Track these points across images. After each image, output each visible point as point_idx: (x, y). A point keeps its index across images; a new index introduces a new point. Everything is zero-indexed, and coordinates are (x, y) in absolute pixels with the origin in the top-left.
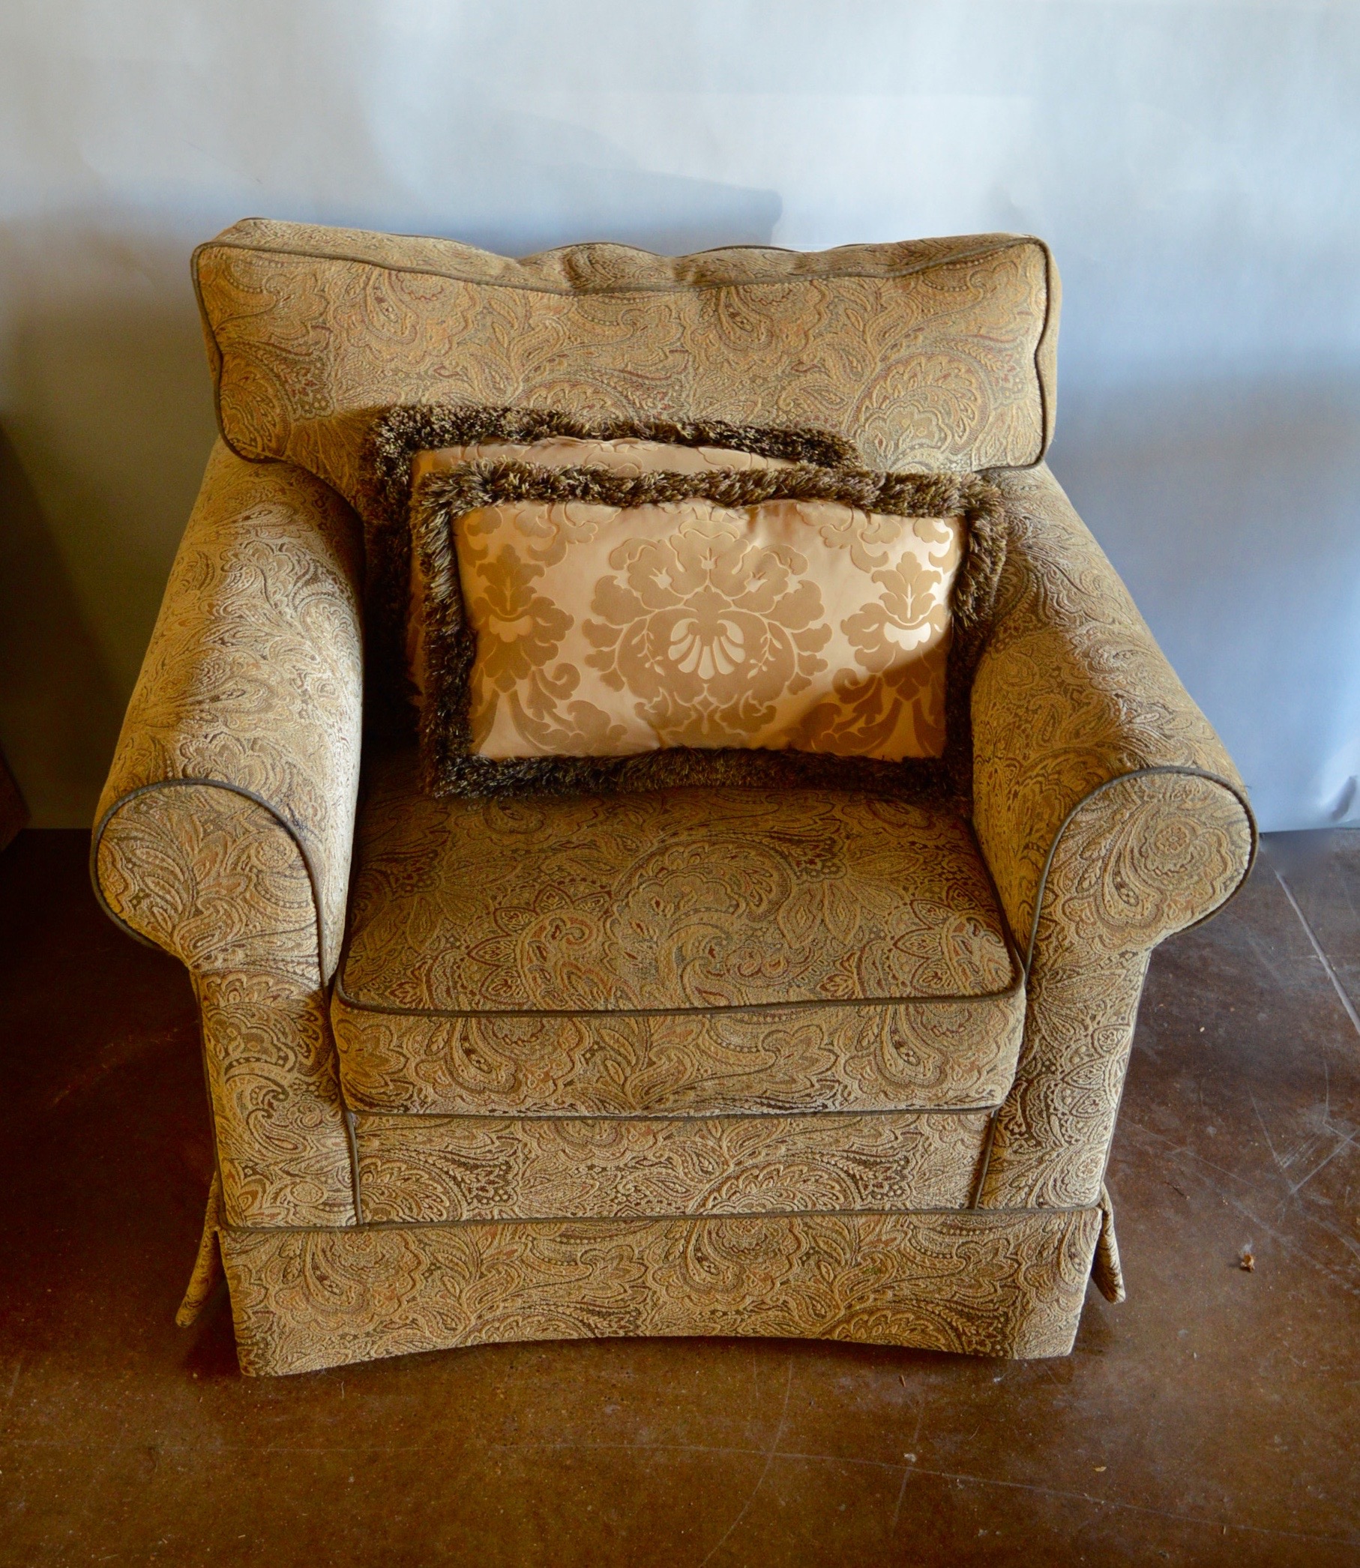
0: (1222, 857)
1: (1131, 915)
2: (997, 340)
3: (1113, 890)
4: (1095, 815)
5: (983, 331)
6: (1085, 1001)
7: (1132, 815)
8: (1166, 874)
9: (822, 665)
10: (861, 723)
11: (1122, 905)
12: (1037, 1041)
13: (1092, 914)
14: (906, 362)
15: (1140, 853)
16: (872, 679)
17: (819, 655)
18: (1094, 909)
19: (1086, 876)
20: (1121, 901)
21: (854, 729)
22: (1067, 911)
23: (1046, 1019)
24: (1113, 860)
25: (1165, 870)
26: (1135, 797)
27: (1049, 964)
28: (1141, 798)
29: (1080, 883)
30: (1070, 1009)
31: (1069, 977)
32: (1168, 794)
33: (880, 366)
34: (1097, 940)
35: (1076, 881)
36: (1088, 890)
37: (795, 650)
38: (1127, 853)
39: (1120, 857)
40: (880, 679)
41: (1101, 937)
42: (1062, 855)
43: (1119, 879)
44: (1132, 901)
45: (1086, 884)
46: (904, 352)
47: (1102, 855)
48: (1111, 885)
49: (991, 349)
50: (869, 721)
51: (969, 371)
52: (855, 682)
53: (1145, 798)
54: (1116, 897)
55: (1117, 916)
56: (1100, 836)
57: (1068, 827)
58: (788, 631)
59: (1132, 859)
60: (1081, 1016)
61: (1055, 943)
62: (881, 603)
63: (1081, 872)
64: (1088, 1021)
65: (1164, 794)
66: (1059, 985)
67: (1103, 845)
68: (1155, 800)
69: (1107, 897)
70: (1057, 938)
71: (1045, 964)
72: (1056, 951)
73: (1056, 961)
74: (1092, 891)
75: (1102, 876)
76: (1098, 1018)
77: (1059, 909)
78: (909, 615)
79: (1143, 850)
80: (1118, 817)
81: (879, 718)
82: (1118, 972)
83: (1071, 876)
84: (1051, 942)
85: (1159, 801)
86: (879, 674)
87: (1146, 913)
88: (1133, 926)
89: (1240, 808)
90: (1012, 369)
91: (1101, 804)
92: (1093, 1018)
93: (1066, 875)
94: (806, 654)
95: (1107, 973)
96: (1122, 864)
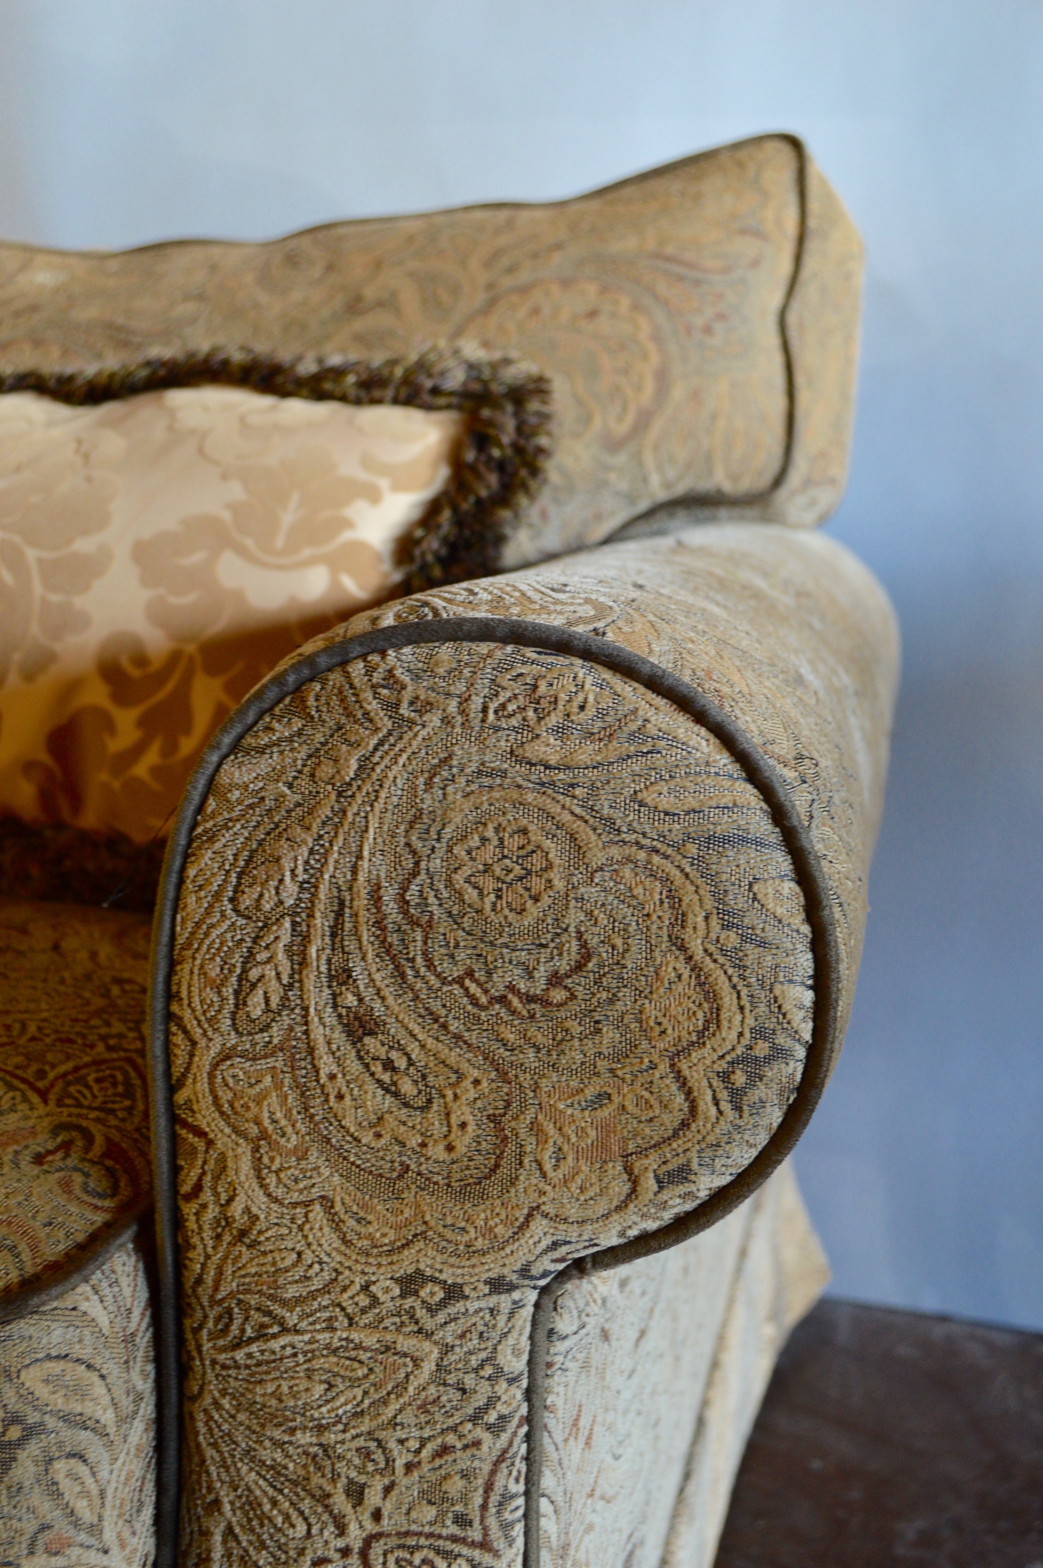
0: (696, 969)
1: (414, 1141)
2: (689, 265)
3: (339, 1037)
4: (264, 765)
5: (669, 250)
6: (321, 1429)
7: (365, 767)
8: (502, 1000)
9: (81, 621)
10: (152, 757)
11: (376, 1100)
12: (218, 1538)
13: (288, 1115)
14: (524, 290)
15: (403, 903)
16: (175, 657)
17: (79, 602)
18: (292, 1098)
19: (254, 974)
20: (371, 1086)
21: (141, 769)
22: (225, 1096)
23: (227, 1469)
24: (321, 923)
25: (498, 986)
26: (373, 706)
27: (209, 1278)
28: (392, 707)
29: (240, 1002)
30: (278, 1444)
31: (261, 1335)
32: (476, 703)
33: (480, 298)
34: (317, 1210)
35: (228, 992)
36: (267, 1028)
37: (38, 588)
38: (362, 902)
39: (339, 914)
40: (191, 658)
41: (327, 1203)
42: (191, 900)
43: (350, 1000)
44: (407, 1087)
45: (256, 1005)
46: (524, 276)
47: (290, 902)
48: (330, 1017)
49: (681, 278)
50: (170, 748)
51: (635, 307)
52: (141, 660)
53: (404, 710)
54: (354, 1067)
55: (367, 1138)
56: (277, 832)
57: (200, 809)
58: (31, 554)
59: (379, 924)
60: (316, 1480)
61: (212, 1212)
62: (226, 516)
63: (237, 959)
64: (340, 1502)
65: (465, 700)
66: (240, 1355)
67: (287, 865)
68: (434, 720)
69: (327, 1064)
70: (216, 1194)
71: (199, 1281)
72: (218, 1237)
73: (220, 1271)
74: (277, 1033)
75: (296, 982)
76: (373, 1497)
77: (203, 1086)
78: (280, 542)
79: (412, 894)
80: (327, 770)
81: (187, 745)
82: (405, 1343)
83: (214, 971)
84: (204, 1206)
85: (447, 721)
86: (191, 648)
87: (463, 1143)
88: (426, 1183)
89: (748, 794)
90: (721, 317)
91: (281, 730)
92: (356, 1494)
93: (203, 973)
94: (55, 598)
95: (371, 1340)
96: (351, 945)
